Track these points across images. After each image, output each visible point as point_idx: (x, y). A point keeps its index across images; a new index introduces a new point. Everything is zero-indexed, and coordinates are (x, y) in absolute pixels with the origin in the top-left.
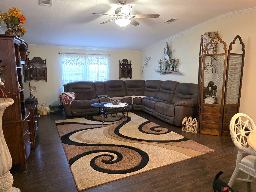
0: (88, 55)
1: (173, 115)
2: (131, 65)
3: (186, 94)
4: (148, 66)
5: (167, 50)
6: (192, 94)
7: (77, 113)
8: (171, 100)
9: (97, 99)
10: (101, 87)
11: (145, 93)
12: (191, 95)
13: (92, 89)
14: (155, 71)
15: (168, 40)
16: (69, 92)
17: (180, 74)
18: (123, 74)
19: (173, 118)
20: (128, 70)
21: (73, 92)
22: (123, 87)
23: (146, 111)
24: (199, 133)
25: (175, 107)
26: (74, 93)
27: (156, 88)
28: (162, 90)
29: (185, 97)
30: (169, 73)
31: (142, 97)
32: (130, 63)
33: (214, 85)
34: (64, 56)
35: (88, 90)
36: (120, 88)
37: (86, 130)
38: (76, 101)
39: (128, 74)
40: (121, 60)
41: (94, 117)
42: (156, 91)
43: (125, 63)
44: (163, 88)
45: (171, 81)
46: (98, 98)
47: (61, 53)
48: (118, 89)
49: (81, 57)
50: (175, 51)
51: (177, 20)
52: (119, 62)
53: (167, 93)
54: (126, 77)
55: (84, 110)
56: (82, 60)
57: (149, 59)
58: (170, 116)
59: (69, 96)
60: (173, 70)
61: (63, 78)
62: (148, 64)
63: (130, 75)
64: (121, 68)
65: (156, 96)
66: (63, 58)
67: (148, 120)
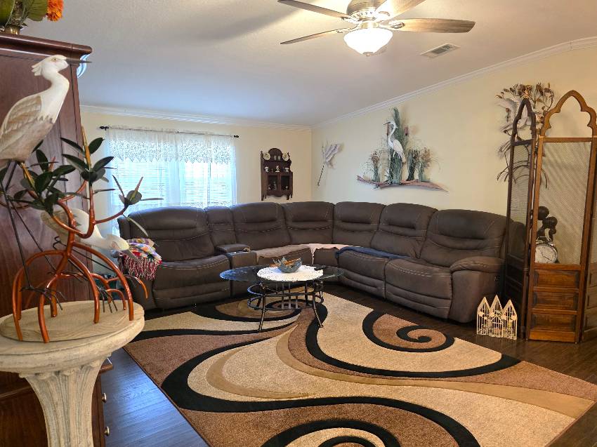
0: (183, 135)
1: (450, 295)
2: (289, 162)
3: (465, 238)
4: (334, 166)
5: (395, 127)
6: (483, 239)
7: (172, 298)
8: (418, 252)
9: (222, 256)
10: (225, 222)
11: (338, 235)
12: (479, 241)
13: (200, 229)
14: (359, 179)
15: (398, 103)
16: (137, 240)
17: (435, 187)
18: (272, 187)
19: (450, 301)
20: (283, 177)
21: (149, 240)
22: (280, 221)
23: (353, 282)
24: (525, 337)
25: (454, 273)
26: (152, 243)
27: (368, 223)
28: (387, 228)
29: (459, 245)
30: (402, 184)
31: (339, 247)
32: (286, 159)
33: (550, 216)
34: (115, 136)
35: (192, 231)
36: (273, 225)
37: (226, 353)
38: (166, 264)
39: (283, 188)
40: (266, 151)
41: (221, 308)
42: (370, 231)
43: (275, 157)
44: (391, 224)
45: (411, 205)
46: (223, 252)
47: (106, 128)
48: (267, 226)
49: (164, 139)
50: (416, 130)
51: (456, 48)
52: (262, 155)
53: (406, 235)
54: (278, 195)
55: (189, 290)
56: (165, 147)
57: (337, 148)
58: (439, 295)
59: (146, 253)
60: (411, 177)
61: (113, 200)
62: (334, 162)
63: (288, 189)
64: (267, 170)
65: (370, 243)
66: (113, 142)
67: (372, 310)
